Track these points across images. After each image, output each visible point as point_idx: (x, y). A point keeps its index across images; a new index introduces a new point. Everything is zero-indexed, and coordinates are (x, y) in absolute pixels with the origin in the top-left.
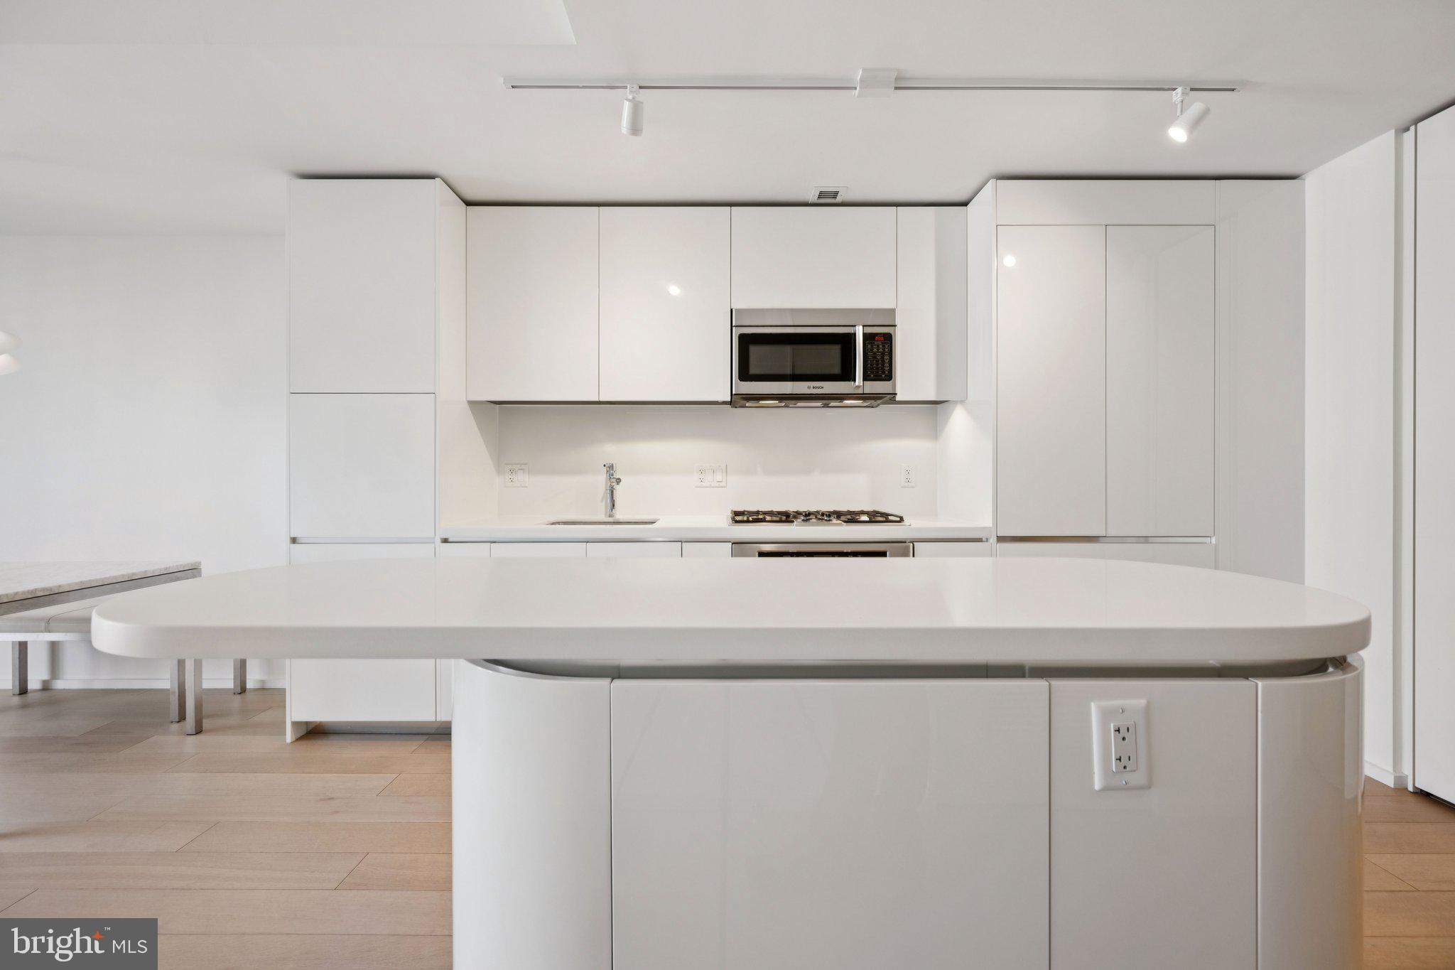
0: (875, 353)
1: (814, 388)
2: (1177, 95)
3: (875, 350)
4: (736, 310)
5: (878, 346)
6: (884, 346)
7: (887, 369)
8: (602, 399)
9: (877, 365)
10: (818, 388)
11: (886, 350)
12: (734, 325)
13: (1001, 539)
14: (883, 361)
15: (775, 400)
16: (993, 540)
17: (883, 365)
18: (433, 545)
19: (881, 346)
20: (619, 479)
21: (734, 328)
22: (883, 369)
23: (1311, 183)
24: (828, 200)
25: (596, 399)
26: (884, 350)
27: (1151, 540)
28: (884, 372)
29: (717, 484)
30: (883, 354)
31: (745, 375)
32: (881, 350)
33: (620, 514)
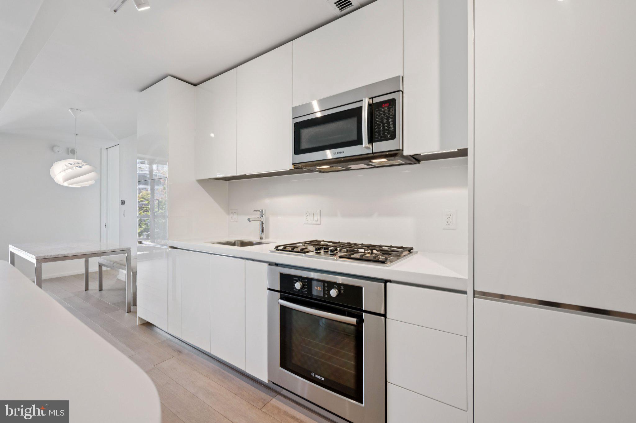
0: (382, 118)
1: (338, 153)
3: (382, 115)
4: (294, 108)
5: (384, 112)
6: (389, 111)
7: (391, 129)
9: (384, 127)
10: (340, 153)
11: (391, 113)
12: (293, 118)
14: (388, 124)
17: (388, 127)
19: (386, 111)
21: (293, 120)
22: (388, 130)
24: (348, 8)
26: (389, 114)
28: (389, 133)
29: (316, 222)
30: (388, 118)
31: (298, 150)
32: (387, 115)
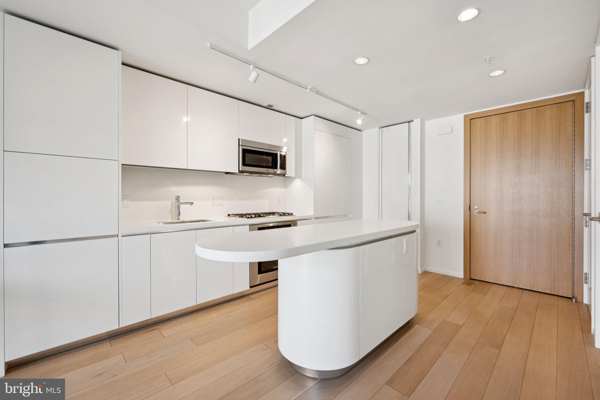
0: (282, 161)
2: (359, 113)
4: (241, 139)
7: (285, 166)
8: (188, 168)
10: (266, 170)
12: (240, 144)
13: (316, 218)
15: (248, 173)
16: (313, 219)
17: (283, 165)
18: (117, 238)
19: (283, 159)
20: (193, 203)
21: (240, 146)
23: (364, 133)
24: (269, 107)
25: (186, 168)
27: (346, 216)
29: (220, 204)
30: (284, 162)
31: (244, 164)
33: (182, 218)
